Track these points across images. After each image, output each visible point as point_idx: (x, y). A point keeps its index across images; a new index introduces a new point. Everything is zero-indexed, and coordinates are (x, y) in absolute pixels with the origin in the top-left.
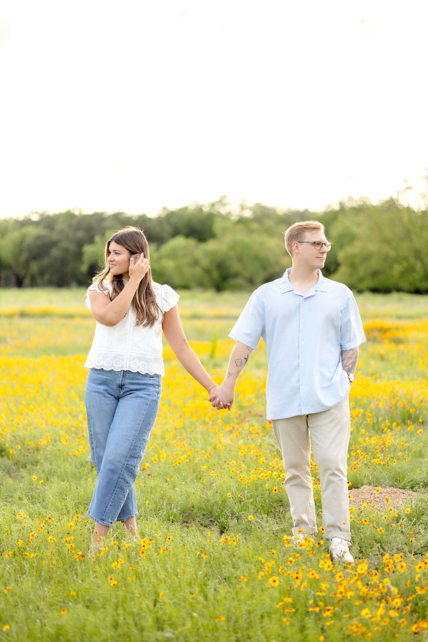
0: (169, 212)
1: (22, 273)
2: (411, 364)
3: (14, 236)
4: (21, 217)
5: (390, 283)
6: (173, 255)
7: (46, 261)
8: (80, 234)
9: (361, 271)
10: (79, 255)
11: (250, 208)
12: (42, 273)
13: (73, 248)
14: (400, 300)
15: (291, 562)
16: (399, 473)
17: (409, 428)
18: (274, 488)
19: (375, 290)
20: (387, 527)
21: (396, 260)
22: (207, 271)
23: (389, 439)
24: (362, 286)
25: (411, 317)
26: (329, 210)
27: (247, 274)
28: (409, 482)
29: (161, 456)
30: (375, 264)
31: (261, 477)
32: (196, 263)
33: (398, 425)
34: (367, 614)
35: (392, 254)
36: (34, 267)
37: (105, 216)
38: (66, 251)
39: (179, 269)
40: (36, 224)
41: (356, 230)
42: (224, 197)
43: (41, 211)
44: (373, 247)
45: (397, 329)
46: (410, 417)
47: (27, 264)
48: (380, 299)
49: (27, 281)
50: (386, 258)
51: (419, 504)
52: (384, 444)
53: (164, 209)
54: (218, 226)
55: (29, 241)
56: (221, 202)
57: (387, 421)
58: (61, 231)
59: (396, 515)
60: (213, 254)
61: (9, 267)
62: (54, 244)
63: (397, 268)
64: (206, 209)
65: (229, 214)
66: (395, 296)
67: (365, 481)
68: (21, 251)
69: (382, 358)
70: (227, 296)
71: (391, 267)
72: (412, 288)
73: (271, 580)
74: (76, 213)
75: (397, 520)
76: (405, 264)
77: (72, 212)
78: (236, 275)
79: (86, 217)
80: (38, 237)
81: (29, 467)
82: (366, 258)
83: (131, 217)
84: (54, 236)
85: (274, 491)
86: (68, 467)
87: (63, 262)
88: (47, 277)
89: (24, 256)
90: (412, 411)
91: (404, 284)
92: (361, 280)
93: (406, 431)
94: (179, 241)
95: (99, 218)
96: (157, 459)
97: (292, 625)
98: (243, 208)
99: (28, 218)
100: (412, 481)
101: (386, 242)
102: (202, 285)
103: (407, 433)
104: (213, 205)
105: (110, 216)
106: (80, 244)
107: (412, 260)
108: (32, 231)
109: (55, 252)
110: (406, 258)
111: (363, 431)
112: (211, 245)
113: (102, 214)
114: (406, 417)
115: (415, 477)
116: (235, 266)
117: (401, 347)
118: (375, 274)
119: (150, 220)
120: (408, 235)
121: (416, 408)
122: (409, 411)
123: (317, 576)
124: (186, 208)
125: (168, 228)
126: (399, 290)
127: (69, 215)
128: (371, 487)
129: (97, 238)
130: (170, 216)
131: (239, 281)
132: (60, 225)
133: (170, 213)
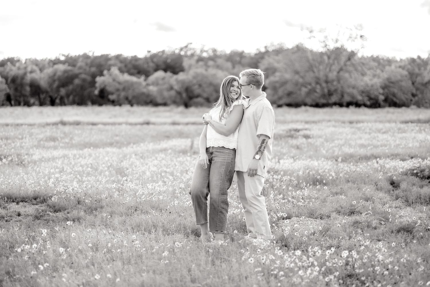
1: (54, 95)
2: (316, 151)
3: (49, 71)
4: (53, 58)
5: (299, 99)
6: (156, 83)
7: (71, 87)
8: (93, 69)
9: (280, 92)
10: (93, 83)
11: (207, 51)
12: (68, 96)
13: (89, 78)
14: (307, 111)
15: (259, 252)
16: (313, 210)
17: (317, 187)
18: (244, 218)
19: (289, 105)
20: (308, 237)
21: (304, 85)
22: (179, 93)
23: (306, 192)
24: (281, 102)
25: (314, 122)
26: (258, 51)
27: (205, 95)
28: (319, 215)
29: (175, 203)
30: (289, 87)
31: (235, 213)
32: (171, 88)
33: (310, 185)
34: (301, 273)
35: (301, 80)
36: (63, 92)
37: (110, 57)
38: (84, 80)
39: (160, 92)
40: (63, 63)
41: (276, 65)
42: (189, 44)
43: (66, 54)
44: (288, 76)
45: (306, 129)
46: (317, 181)
47: (58, 89)
48: (293, 110)
49: (58, 101)
50: (296, 84)
51: (326, 225)
52: (304, 195)
53: (149, 52)
54: (186, 63)
55: (59, 74)
56: (187, 47)
57: (304, 183)
58: (80, 68)
59: (313, 232)
60: (182, 82)
61: (47, 92)
62: (76, 76)
63: (304, 90)
64: (177, 52)
65: (193, 54)
66: (303, 108)
67: (294, 215)
68: (54, 81)
69: (298, 148)
70: (192, 109)
71: (300, 90)
72: (314, 103)
73: (250, 260)
74: (90, 54)
75: (314, 234)
76: (309, 87)
77: (88, 54)
78: (198, 96)
79: (96, 58)
80: (65, 72)
81: (98, 209)
82: (284, 83)
83: (127, 57)
84: (76, 71)
85: (243, 220)
86: (122, 209)
87: (82, 88)
88: (71, 98)
90: (319, 177)
91: (309, 101)
92: (280, 98)
93: (315, 188)
94: (160, 74)
95: (106, 58)
96: (173, 204)
97: (262, 280)
98: (202, 51)
99: (58, 58)
100: (320, 214)
101: (297, 72)
102: (175, 103)
103: (317, 190)
104: (182, 49)
105: (112, 56)
106: (94, 76)
107: (313, 85)
108: (61, 67)
109: (77, 81)
110: (310, 84)
111: (290, 188)
112: (181, 76)
113: (107, 55)
114: (315, 181)
115: (322, 212)
116: (197, 90)
117: (310, 140)
118: (289, 94)
119: (140, 59)
120: (311, 68)
121: (321, 176)
122: (316, 178)
123: (274, 258)
124: (163, 52)
125: (151, 65)
126: (305, 105)
127: (86, 56)
128: (298, 218)
129: (105, 72)
130: (153, 57)
131: (200, 100)
132: (80, 64)
133: (153, 54)
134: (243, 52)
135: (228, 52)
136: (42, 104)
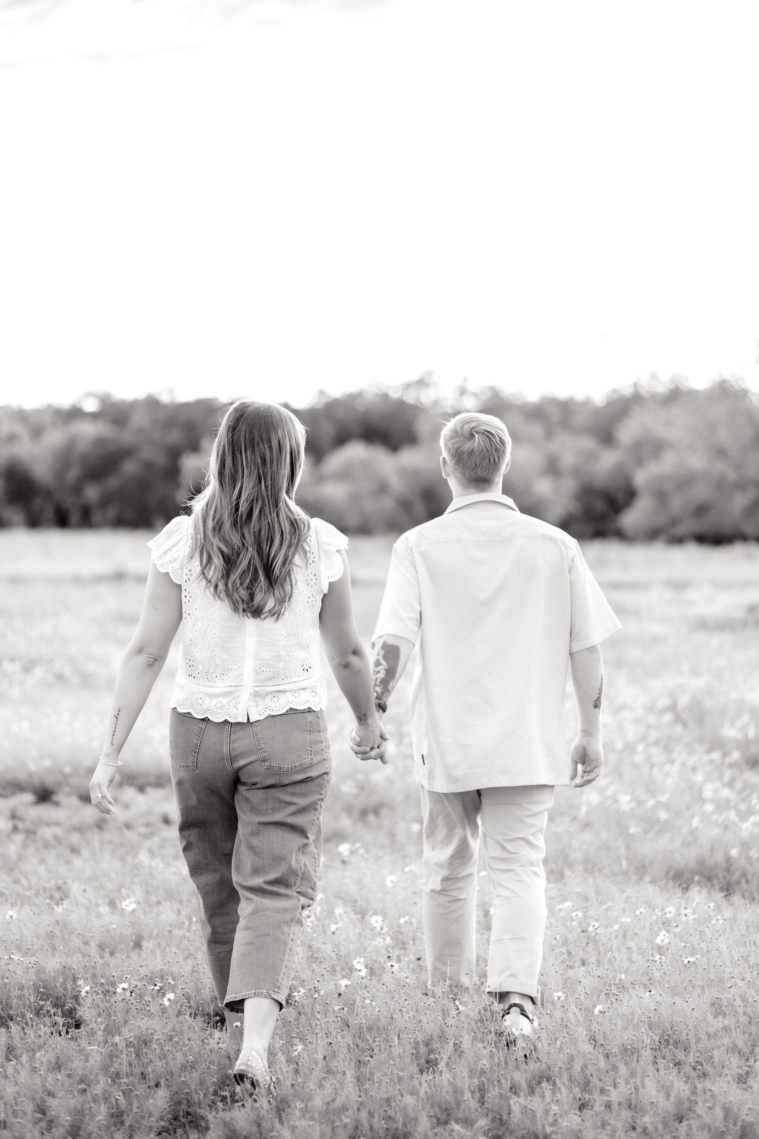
0: (331, 400)
1: (68, 501)
3: (55, 438)
6: (344, 475)
7: (112, 483)
8: (174, 437)
9: (677, 504)
10: (172, 472)
11: (475, 395)
12: (104, 503)
13: (161, 460)
19: (701, 538)
21: (741, 486)
22: (403, 504)
24: (680, 530)
26: (615, 396)
30: (701, 492)
32: (382, 488)
35: (731, 474)
36: (92, 493)
37: (218, 405)
38: (149, 465)
39: (355, 498)
40: (93, 417)
41: (662, 432)
42: (429, 374)
43: (100, 392)
44: (697, 462)
47: (78, 487)
49: (74, 517)
50: (720, 485)
53: (321, 393)
55: (83, 446)
56: (422, 383)
58: (140, 431)
60: (414, 474)
61: (47, 493)
62: (128, 452)
63: (740, 500)
64: (395, 395)
65: (435, 403)
68: (69, 465)
71: (728, 499)
74: (165, 399)
76: (754, 492)
77: (159, 398)
79: (181, 407)
80: (100, 441)
82: (685, 481)
84: (127, 438)
87: (143, 484)
88: (113, 510)
89: (73, 474)
92: (674, 521)
94: (356, 451)
95: (205, 409)
98: (463, 392)
99: (77, 406)
101: (721, 453)
102: (393, 526)
104: (408, 386)
106: (175, 454)
108: (88, 431)
109: (130, 468)
112: (407, 459)
113: (211, 401)
118: (701, 510)
124: (360, 394)
125: (328, 428)
126: (745, 538)
127: (152, 403)
129: (205, 443)
130: (333, 407)
132: (139, 420)
134: (572, 399)
135: (532, 396)
136: (34, 522)
